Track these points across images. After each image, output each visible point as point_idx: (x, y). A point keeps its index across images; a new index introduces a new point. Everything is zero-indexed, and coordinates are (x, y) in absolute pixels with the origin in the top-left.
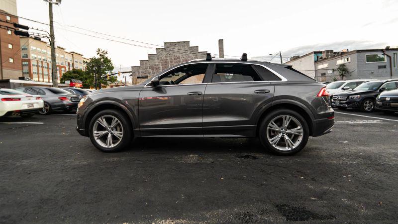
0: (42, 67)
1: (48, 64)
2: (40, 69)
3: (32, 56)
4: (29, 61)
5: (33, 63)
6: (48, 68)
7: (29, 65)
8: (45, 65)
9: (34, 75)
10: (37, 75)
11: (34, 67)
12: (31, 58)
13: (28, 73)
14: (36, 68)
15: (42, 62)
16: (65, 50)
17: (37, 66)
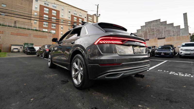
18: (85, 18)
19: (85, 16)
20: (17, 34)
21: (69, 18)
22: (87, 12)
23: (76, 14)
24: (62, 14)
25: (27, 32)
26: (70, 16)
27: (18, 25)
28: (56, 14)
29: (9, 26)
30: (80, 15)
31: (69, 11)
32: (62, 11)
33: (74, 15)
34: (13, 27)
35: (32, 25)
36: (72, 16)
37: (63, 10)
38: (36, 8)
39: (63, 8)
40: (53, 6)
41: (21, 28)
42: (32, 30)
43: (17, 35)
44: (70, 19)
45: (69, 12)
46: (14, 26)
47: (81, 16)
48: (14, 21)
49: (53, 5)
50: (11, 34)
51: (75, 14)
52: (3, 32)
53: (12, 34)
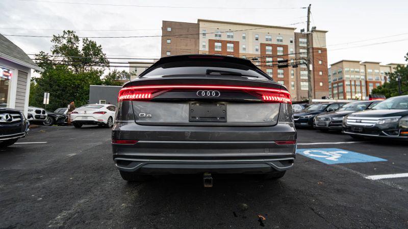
0: (355, 85)
1: (361, 82)
2: (353, 88)
3: (346, 76)
4: (343, 82)
5: (347, 83)
6: (361, 86)
7: (343, 86)
8: (358, 83)
9: (347, 94)
10: (350, 94)
11: (347, 87)
12: (345, 79)
13: (342, 92)
14: (349, 87)
15: (355, 81)
16: (380, 64)
17: (351, 85)
18: (291, 42)
19: (291, 39)
21: (257, 50)
22: (293, 29)
23: (271, 40)
24: (244, 46)
26: (258, 47)
28: (234, 48)
30: (278, 40)
31: (257, 36)
32: (244, 40)
33: (267, 42)
36: (263, 46)
37: (244, 38)
38: (204, 46)
39: (244, 35)
40: (229, 36)
44: (259, 53)
45: (257, 39)
47: (281, 41)
49: (228, 34)
51: (267, 40)
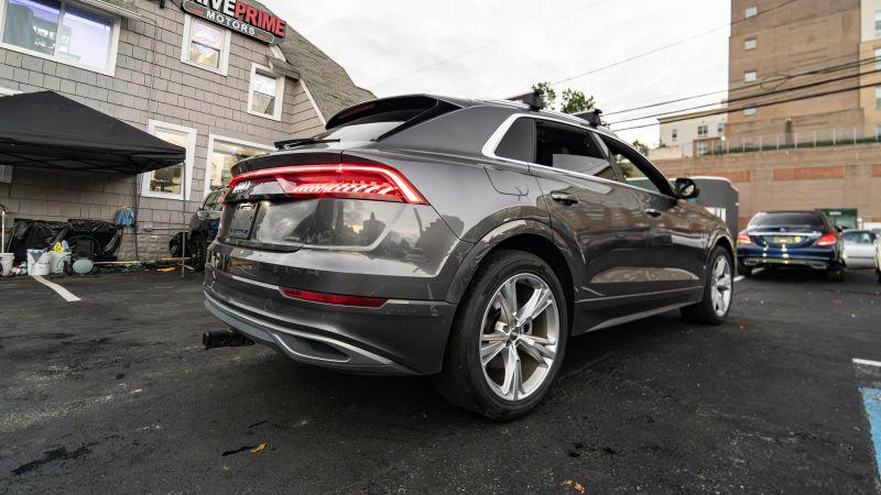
20: (798, 175)
25: (836, 156)
27: (797, 138)
29: (766, 148)
34: (781, 147)
35: (862, 119)
41: (810, 145)
42: (860, 141)
43: (797, 178)
46: (784, 143)
48: (782, 124)
50: (775, 179)
52: (748, 173)
53: (778, 176)
